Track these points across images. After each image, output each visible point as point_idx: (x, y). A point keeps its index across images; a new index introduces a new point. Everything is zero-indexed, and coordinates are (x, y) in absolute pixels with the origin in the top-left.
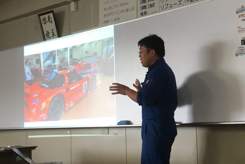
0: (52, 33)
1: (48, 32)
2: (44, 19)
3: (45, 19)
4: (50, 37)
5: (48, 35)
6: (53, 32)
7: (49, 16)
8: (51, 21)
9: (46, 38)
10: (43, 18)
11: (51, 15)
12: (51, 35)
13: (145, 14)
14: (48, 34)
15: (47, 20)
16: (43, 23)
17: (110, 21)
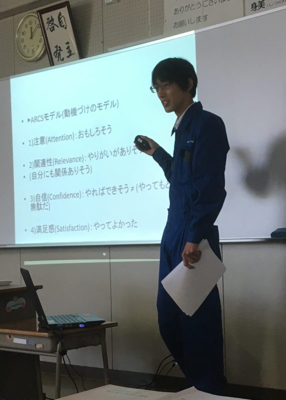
1: (60, 47)
2: (51, 21)
4: (63, 59)
5: (59, 54)
6: (68, 48)
7: (60, 14)
8: (64, 24)
9: (55, 60)
10: (48, 19)
11: (64, 11)
12: (64, 53)
13: (261, 6)
15: (56, 21)
16: (49, 29)
17: (187, 21)
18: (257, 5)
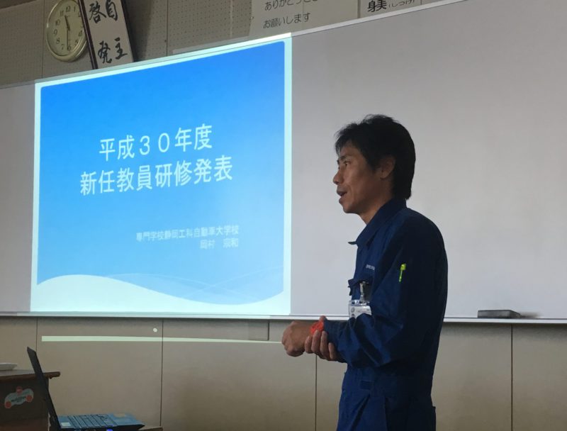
1: (106, 44)
2: (95, 8)
5: (106, 54)
6: (118, 46)
7: (109, 0)
8: (114, 13)
9: (99, 61)
10: (92, 5)
12: (113, 53)
13: (382, 7)
14: (104, 50)
15: (103, 9)
16: (92, 19)
17: (282, 20)
18: (376, 4)
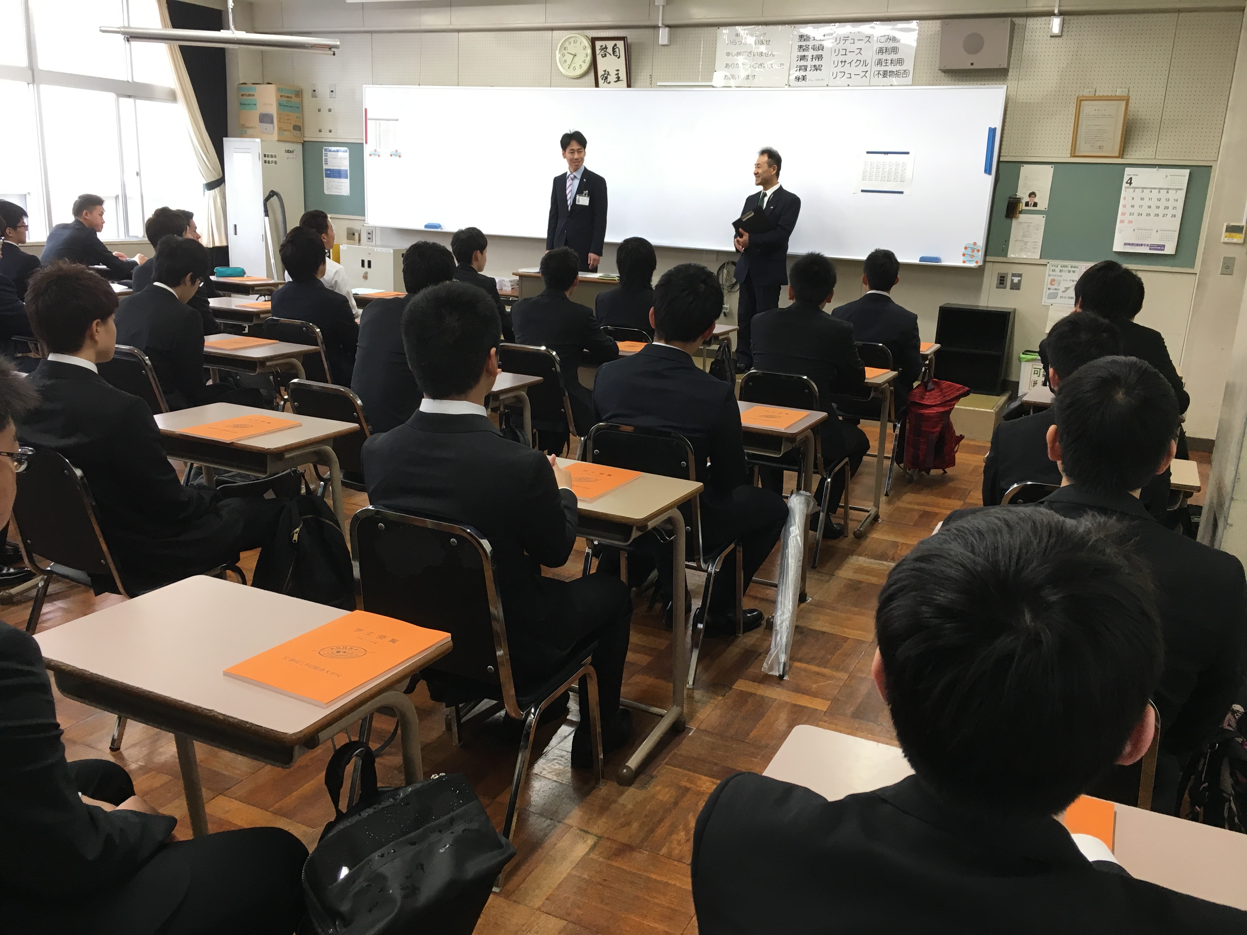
0: (616, 75)
1: (608, 72)
2: (603, 49)
3: (606, 48)
4: (609, 83)
5: (606, 78)
6: (618, 74)
7: (615, 45)
8: (618, 54)
9: (601, 81)
10: (601, 46)
11: (620, 44)
12: (612, 78)
14: (605, 76)
15: (610, 50)
16: (600, 55)
